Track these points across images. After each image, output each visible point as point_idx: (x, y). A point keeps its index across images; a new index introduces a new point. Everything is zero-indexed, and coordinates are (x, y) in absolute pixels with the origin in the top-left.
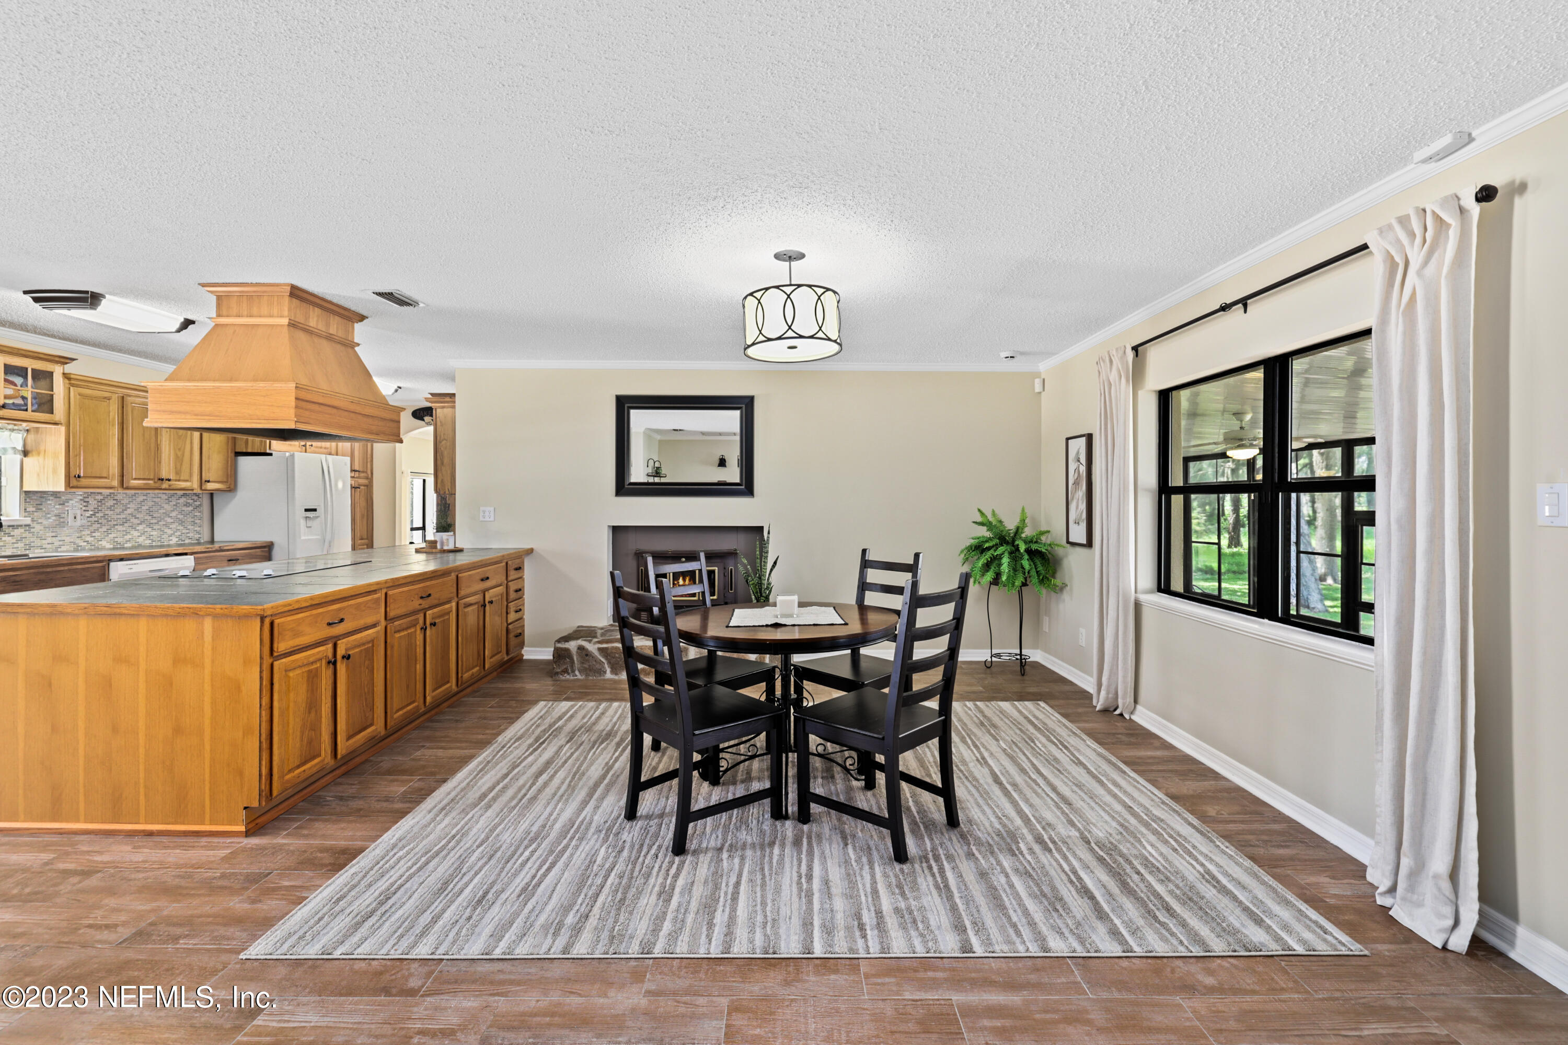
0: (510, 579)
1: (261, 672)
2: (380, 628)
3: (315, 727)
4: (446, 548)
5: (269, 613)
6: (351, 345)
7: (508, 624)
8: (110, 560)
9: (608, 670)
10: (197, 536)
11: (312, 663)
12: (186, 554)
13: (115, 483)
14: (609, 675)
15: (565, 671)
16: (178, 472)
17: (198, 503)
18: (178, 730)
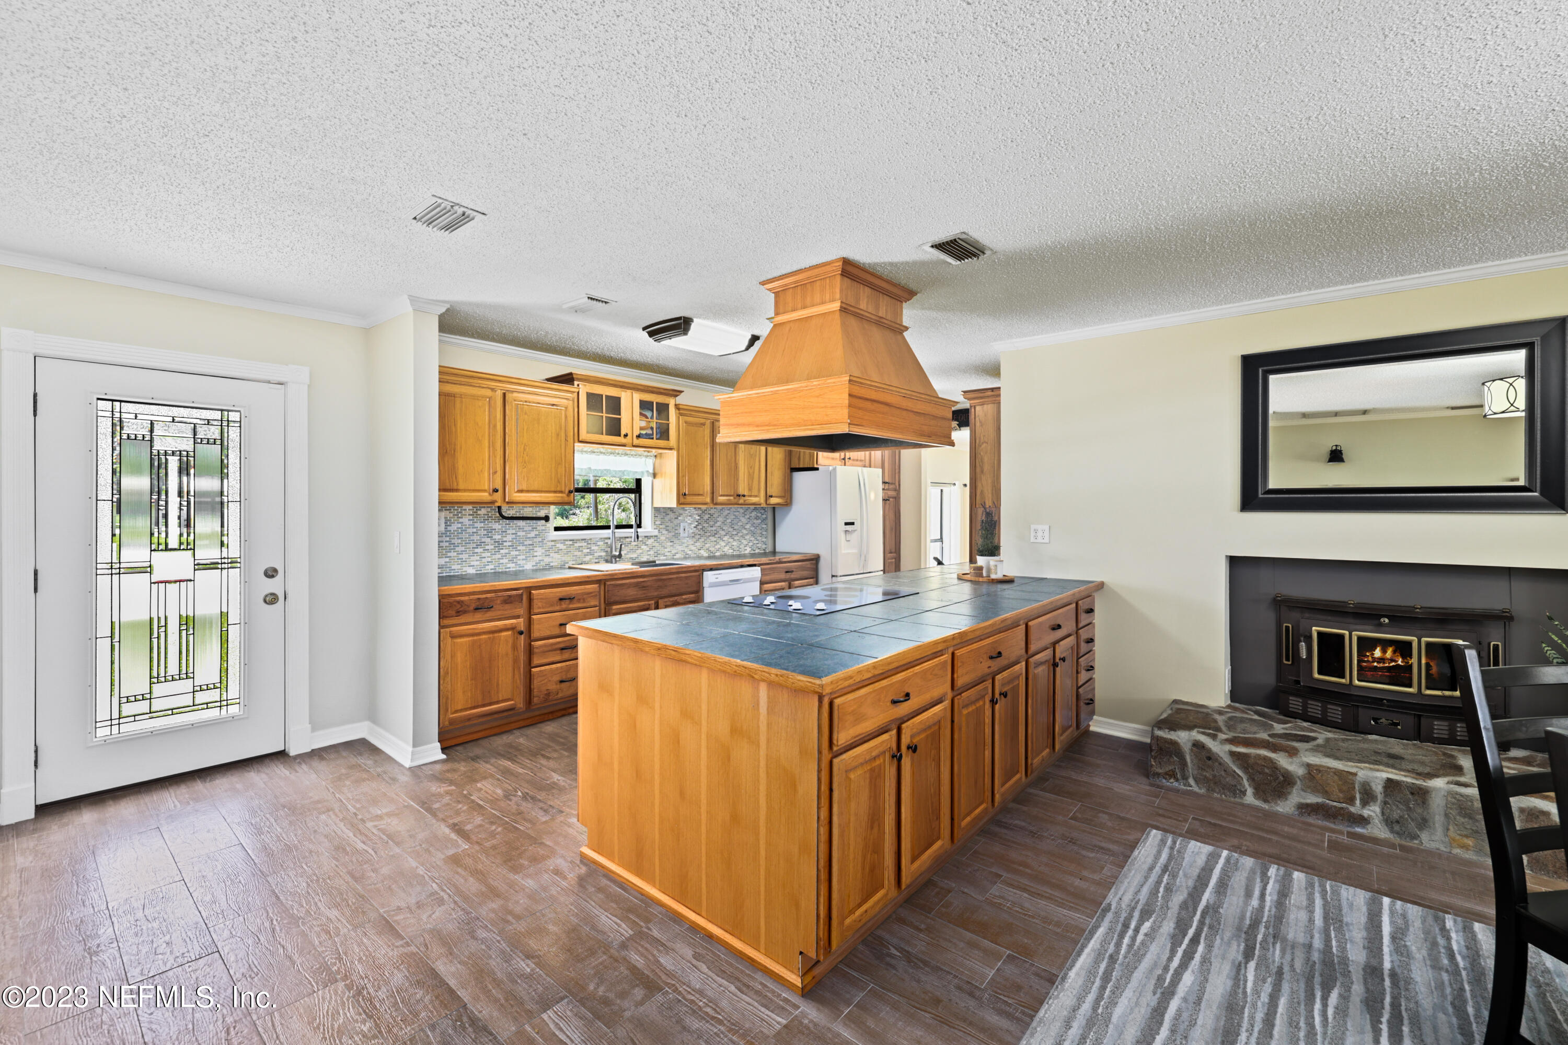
0: (1081, 625)
1: (819, 771)
2: (946, 703)
3: (876, 849)
4: (993, 576)
5: (827, 690)
6: (899, 330)
7: (1078, 688)
8: (704, 570)
9: (1250, 791)
10: (764, 546)
11: (875, 758)
12: (754, 565)
13: (708, 500)
14: (1250, 798)
15: (1171, 775)
16: (750, 489)
17: (764, 516)
18: (735, 818)
